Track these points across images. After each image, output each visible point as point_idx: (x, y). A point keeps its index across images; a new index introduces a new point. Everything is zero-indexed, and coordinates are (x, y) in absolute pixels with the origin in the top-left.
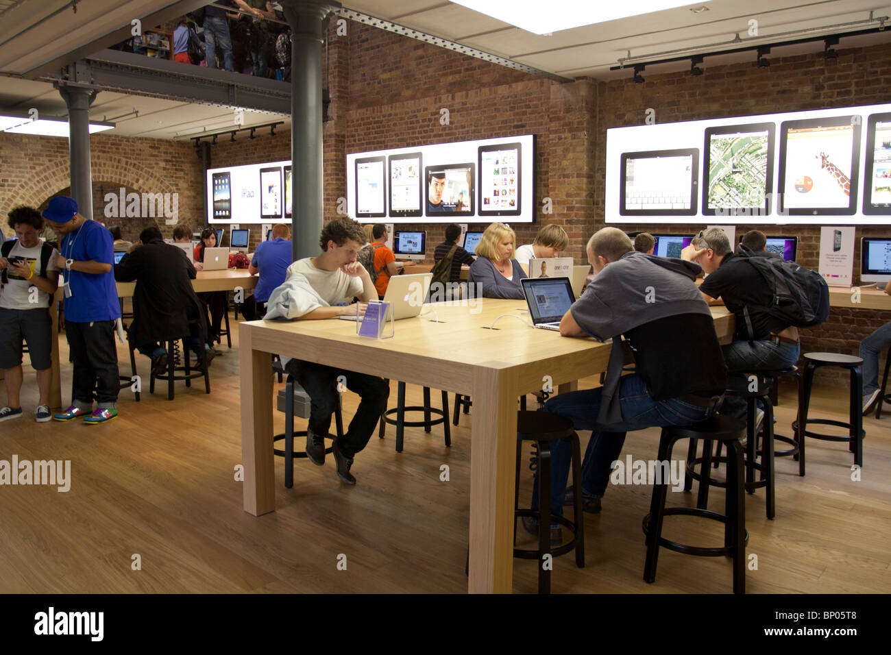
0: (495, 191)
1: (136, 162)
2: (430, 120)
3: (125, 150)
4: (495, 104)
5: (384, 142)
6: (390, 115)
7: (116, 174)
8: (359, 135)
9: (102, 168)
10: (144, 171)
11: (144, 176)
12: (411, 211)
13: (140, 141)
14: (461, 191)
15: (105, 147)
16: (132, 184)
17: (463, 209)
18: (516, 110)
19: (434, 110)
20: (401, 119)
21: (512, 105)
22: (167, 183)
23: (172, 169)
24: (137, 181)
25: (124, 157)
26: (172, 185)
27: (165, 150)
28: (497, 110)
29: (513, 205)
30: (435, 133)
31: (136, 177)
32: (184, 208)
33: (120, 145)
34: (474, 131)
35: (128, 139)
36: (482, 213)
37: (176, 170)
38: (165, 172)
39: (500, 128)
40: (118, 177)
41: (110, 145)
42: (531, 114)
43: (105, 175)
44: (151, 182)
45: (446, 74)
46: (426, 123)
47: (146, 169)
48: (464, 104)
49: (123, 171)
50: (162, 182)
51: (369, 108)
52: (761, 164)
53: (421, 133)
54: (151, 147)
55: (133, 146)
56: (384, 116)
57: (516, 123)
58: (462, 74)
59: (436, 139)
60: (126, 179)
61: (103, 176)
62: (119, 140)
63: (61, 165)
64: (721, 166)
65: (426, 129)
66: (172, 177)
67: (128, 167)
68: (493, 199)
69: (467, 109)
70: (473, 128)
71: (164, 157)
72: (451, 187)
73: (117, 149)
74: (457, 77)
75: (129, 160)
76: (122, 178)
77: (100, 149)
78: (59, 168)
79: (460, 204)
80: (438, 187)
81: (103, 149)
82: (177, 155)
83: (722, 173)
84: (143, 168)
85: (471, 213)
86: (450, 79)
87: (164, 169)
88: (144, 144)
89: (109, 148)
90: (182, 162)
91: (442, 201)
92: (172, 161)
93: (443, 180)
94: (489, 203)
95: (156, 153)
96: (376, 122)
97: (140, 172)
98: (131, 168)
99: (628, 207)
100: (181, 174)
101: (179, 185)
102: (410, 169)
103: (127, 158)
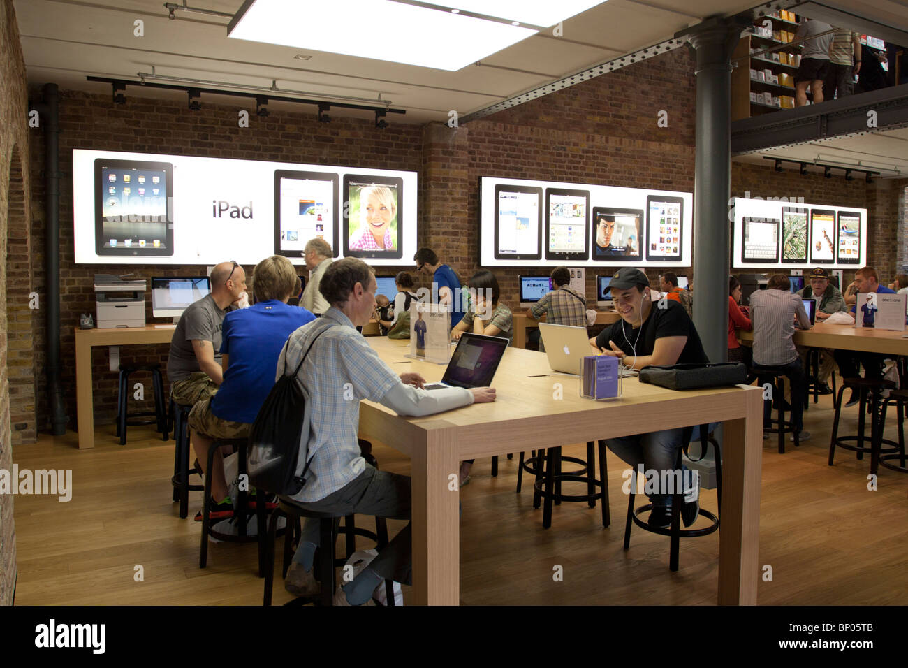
0: (661, 238)
2: (581, 157)
4: (647, 158)
5: (521, 169)
6: (530, 139)
8: (481, 153)
12: (575, 253)
14: (630, 236)
17: (632, 253)
18: (665, 168)
19: (586, 148)
20: (546, 147)
21: (661, 162)
28: (649, 163)
29: (675, 251)
30: (587, 171)
34: (628, 179)
36: (649, 258)
39: (652, 181)
42: (677, 173)
45: (593, 114)
46: (577, 159)
48: (617, 149)
51: (498, 124)
52: (804, 232)
53: (571, 169)
56: (521, 138)
57: (664, 179)
58: (609, 119)
59: (588, 178)
64: (789, 232)
65: (576, 165)
68: (659, 245)
69: (621, 156)
70: (627, 175)
72: (620, 231)
74: (605, 120)
79: (628, 249)
80: (607, 230)
83: (789, 236)
85: (639, 258)
86: (597, 119)
91: (610, 244)
93: (612, 224)
94: (655, 249)
96: (508, 143)
99: (746, 256)
102: (575, 207)
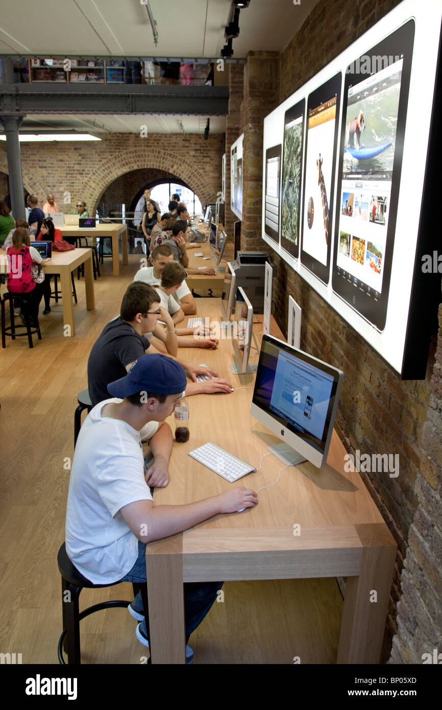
1: (172, 152)
3: (164, 144)
7: (157, 162)
9: (146, 159)
10: (178, 158)
11: (178, 163)
13: (175, 136)
15: (149, 143)
16: (169, 169)
22: (196, 167)
23: (200, 156)
24: (173, 166)
25: (163, 149)
26: (200, 169)
27: (194, 142)
31: (172, 164)
32: (209, 185)
33: (160, 140)
35: (166, 135)
37: (204, 156)
38: (195, 158)
40: (158, 164)
41: (152, 141)
43: (149, 163)
44: (183, 167)
47: (179, 157)
49: (162, 160)
50: (192, 166)
54: (183, 140)
55: (170, 140)
60: (164, 166)
61: (147, 165)
62: (160, 137)
63: (119, 157)
66: (200, 162)
67: (166, 156)
71: (194, 147)
73: (158, 143)
75: (166, 151)
76: (161, 165)
77: (146, 144)
78: (117, 160)
81: (148, 144)
82: (204, 145)
84: (177, 157)
87: (194, 156)
88: (178, 138)
89: (152, 143)
90: (209, 150)
92: (201, 150)
95: (187, 145)
97: (174, 160)
98: (168, 157)
100: (208, 160)
101: (206, 168)
103: (165, 150)
